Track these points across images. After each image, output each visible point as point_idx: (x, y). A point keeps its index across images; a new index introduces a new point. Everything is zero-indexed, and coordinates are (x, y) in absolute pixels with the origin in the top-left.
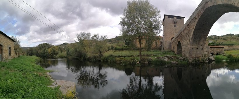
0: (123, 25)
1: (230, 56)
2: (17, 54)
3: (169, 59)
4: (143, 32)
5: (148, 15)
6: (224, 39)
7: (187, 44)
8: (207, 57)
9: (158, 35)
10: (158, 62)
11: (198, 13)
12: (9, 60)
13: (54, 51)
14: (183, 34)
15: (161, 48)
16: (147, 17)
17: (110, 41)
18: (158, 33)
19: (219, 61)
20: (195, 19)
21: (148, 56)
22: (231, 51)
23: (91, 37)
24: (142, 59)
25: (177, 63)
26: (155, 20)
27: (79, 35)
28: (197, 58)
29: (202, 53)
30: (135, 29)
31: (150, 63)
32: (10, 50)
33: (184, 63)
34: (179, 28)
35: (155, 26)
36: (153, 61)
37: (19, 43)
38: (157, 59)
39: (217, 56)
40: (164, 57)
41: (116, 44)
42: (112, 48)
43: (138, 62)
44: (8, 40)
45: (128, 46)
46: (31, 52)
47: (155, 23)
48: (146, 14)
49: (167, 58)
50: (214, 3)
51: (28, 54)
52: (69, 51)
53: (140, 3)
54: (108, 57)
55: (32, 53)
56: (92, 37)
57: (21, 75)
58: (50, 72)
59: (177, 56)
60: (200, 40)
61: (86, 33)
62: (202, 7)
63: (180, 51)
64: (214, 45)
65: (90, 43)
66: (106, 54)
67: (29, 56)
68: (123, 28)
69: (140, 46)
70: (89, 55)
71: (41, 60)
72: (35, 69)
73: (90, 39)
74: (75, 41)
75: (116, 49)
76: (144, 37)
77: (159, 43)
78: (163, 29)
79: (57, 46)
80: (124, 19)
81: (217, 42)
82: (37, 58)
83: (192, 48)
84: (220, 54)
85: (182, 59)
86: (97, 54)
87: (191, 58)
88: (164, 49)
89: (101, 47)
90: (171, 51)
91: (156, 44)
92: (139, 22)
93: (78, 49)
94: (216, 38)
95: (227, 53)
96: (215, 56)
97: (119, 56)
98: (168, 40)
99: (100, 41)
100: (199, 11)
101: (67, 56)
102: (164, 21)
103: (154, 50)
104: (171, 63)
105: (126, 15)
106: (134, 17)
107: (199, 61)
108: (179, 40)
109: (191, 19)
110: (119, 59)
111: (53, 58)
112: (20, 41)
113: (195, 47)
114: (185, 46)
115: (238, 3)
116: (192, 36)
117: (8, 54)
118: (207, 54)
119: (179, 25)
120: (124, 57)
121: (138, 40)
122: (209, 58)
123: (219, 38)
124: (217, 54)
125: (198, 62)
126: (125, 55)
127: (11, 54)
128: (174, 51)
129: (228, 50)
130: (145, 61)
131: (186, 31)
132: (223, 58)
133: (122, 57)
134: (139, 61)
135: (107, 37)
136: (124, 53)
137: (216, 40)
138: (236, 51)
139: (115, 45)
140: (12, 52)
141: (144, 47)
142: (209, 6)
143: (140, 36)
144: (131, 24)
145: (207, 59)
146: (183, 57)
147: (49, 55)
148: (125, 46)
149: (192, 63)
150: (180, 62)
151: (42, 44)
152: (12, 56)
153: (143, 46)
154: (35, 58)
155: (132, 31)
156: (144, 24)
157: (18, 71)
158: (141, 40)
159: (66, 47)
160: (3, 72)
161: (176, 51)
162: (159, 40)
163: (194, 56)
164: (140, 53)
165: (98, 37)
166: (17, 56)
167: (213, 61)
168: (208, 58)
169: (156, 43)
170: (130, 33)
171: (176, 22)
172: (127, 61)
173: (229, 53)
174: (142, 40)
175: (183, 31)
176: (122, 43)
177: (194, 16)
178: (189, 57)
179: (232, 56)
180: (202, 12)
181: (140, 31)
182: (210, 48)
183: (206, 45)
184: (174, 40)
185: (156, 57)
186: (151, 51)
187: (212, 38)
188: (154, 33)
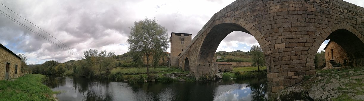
0: (130, 43)
1: (237, 73)
2: (22, 72)
3: (176, 76)
4: (151, 48)
5: (155, 33)
6: (233, 55)
7: (194, 60)
8: (214, 75)
9: (165, 51)
10: (165, 79)
11: (205, 31)
12: (16, 78)
13: (61, 69)
14: (191, 50)
15: (169, 64)
16: (155, 35)
17: (118, 57)
18: (165, 49)
19: (226, 79)
20: (203, 36)
21: (155, 73)
22: (239, 68)
23: (98, 54)
24: (149, 77)
25: (184, 81)
26: (162, 38)
27: (86, 52)
28: (205, 75)
29: (210, 70)
30: (142, 46)
31: (157, 80)
32: (17, 68)
33: (191, 81)
34: (186, 45)
35: (162, 43)
36: (160, 78)
37: (25, 61)
38: (164, 76)
39: (225, 73)
40: (171, 74)
41: (124, 60)
42: (120, 65)
43: (146, 81)
44: (16, 58)
45: (136, 63)
46: (36, 69)
47: (162, 41)
48: (154, 33)
49: (174, 75)
50: (222, 22)
51: (33, 72)
52: (76, 68)
53: (147, 23)
54: (116, 74)
55: (37, 71)
56: (100, 54)
57: (26, 97)
58: (57, 93)
59: (185, 73)
60: (207, 56)
61: (93, 50)
62: (209, 25)
63: (188, 68)
64: (222, 62)
65: (97, 60)
66: (114, 71)
67: (34, 74)
68: (131, 45)
69: (148, 63)
70: (97, 73)
71: (47, 79)
72: (41, 90)
73: (98, 56)
74: (82, 58)
75: (124, 66)
76: (151, 53)
77: (166, 59)
78: (170, 46)
79: (64, 63)
80: (131, 38)
81: (226, 58)
82: (43, 76)
83: (199, 65)
84: (228, 71)
85: (189, 77)
86: (105, 71)
87: (198, 76)
88: (171, 65)
89: (108, 64)
90: (179, 68)
91: (164, 60)
92: (147, 39)
93: (85, 66)
94: (225, 54)
95: (235, 70)
96: (223, 73)
97: (127, 74)
98: (176, 56)
99: (108, 58)
100: (206, 28)
101: (74, 73)
102: (172, 38)
103: (161, 67)
104: (178, 81)
105: (133, 33)
106: (142, 35)
107: (206, 78)
108: (187, 56)
109: (198, 36)
110: (126, 76)
111: (60, 76)
112: (26, 58)
113: (202, 63)
114: (192, 63)
116: (200, 52)
117: (14, 72)
118: (214, 71)
119: (186, 41)
120: (132, 74)
121: (145, 56)
122: (216, 76)
123: (227, 54)
124: (225, 71)
125: (205, 80)
126: (133, 73)
127: (18, 73)
128: (181, 68)
129: (236, 67)
130: (152, 79)
131: (193, 47)
132: (231, 75)
133: (130, 74)
134: (146, 79)
135: (114, 54)
136: (132, 70)
137: (225, 56)
138: (243, 68)
139: (122, 62)
140: (19, 70)
142: (217, 24)
143: (147, 52)
144: (139, 41)
145: (214, 77)
146: (190, 75)
147: (56, 73)
148: (132, 63)
149: (200, 81)
150: (188, 80)
151: (48, 62)
152: (18, 74)
153: (150, 62)
154: (40, 76)
155: (139, 48)
156: (151, 41)
157: (23, 92)
159: (73, 64)
160: (10, 93)
161: (183, 68)
162: (166, 56)
163: (201, 73)
164: (148, 70)
165: (105, 54)
166: (23, 75)
167: (221, 79)
169: (163, 59)
170: (138, 50)
171: (183, 39)
172: (135, 79)
173: (237, 70)
174: (149, 56)
175: (190, 47)
176: (130, 59)
177: (202, 33)
178: (196, 74)
179: (239, 73)
180: (209, 29)
181: (148, 47)
182: (218, 64)
183: (214, 61)
184: (181, 56)
185: (163, 74)
186: (158, 68)
187: (220, 54)
188: (161, 49)
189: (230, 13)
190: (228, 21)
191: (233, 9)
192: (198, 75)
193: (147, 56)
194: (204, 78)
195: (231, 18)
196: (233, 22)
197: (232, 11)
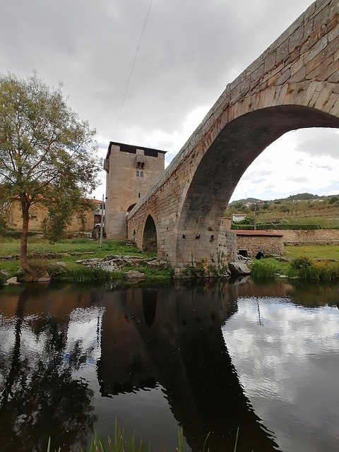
1: (300, 264)
3: (118, 265)
5: (58, 135)
6: (285, 210)
7: (170, 223)
8: (226, 264)
9: (88, 196)
10: (85, 274)
11: (201, 141)
14: (161, 195)
15: (99, 233)
16: (57, 141)
18: (89, 190)
19: (264, 277)
20: (193, 156)
21: (54, 257)
22: (308, 249)
24: (28, 268)
25: (142, 278)
26: (81, 155)
28: (198, 263)
29: (213, 251)
31: (58, 279)
33: (162, 276)
34: (151, 179)
36: (68, 272)
38: (81, 266)
39: (258, 261)
40: (105, 260)
43: (13, 280)
47: (79, 163)
48: (55, 133)
49: (114, 262)
50: (250, 106)
53: (34, 94)
59: (144, 257)
60: (205, 214)
62: (212, 124)
63: (152, 243)
64: (249, 229)
69: (26, 226)
76: (40, 197)
77: (90, 219)
81: (261, 219)
83: (184, 237)
84: (270, 256)
85: (156, 266)
87: (181, 265)
88: (104, 235)
91: (83, 222)
94: (258, 207)
96: (252, 261)
98: (119, 212)
100: (204, 133)
102: (110, 158)
103: (74, 239)
104: (124, 277)
107: (202, 272)
108: (150, 212)
109: (182, 158)
113: (190, 232)
114: (164, 230)
115: (327, 102)
116: (185, 202)
118: (226, 253)
119: (151, 171)
121: (17, 205)
122: (231, 267)
123: (265, 207)
124: (259, 256)
125: (198, 275)
128: (134, 244)
129: (296, 245)
130: (40, 275)
131: (167, 189)
132: (280, 267)
134: (16, 275)
137: (257, 214)
138: (323, 248)
141: (38, 228)
145: (225, 268)
146: (159, 261)
149: (184, 277)
150: (152, 273)
153: (34, 225)
156: (43, 158)
158: (29, 205)
161: (140, 244)
162: (90, 209)
163: (189, 259)
164: (24, 248)
167: (245, 275)
168: (229, 265)
169: (82, 217)
171: (143, 164)
173: (299, 253)
174: (32, 206)
175: (161, 189)
177: (191, 149)
178: (175, 260)
179: (309, 264)
180: (212, 135)
181: (29, 177)
182: (237, 235)
183: (225, 226)
184: (135, 211)
185: (80, 261)
186: (63, 243)
187: (243, 208)
188: (75, 188)
189: (274, 72)
190: (268, 100)
191: (284, 57)
192: (179, 263)
193: (23, 204)
194: (198, 272)
195: (279, 90)
196: (285, 99)
197: (281, 66)
